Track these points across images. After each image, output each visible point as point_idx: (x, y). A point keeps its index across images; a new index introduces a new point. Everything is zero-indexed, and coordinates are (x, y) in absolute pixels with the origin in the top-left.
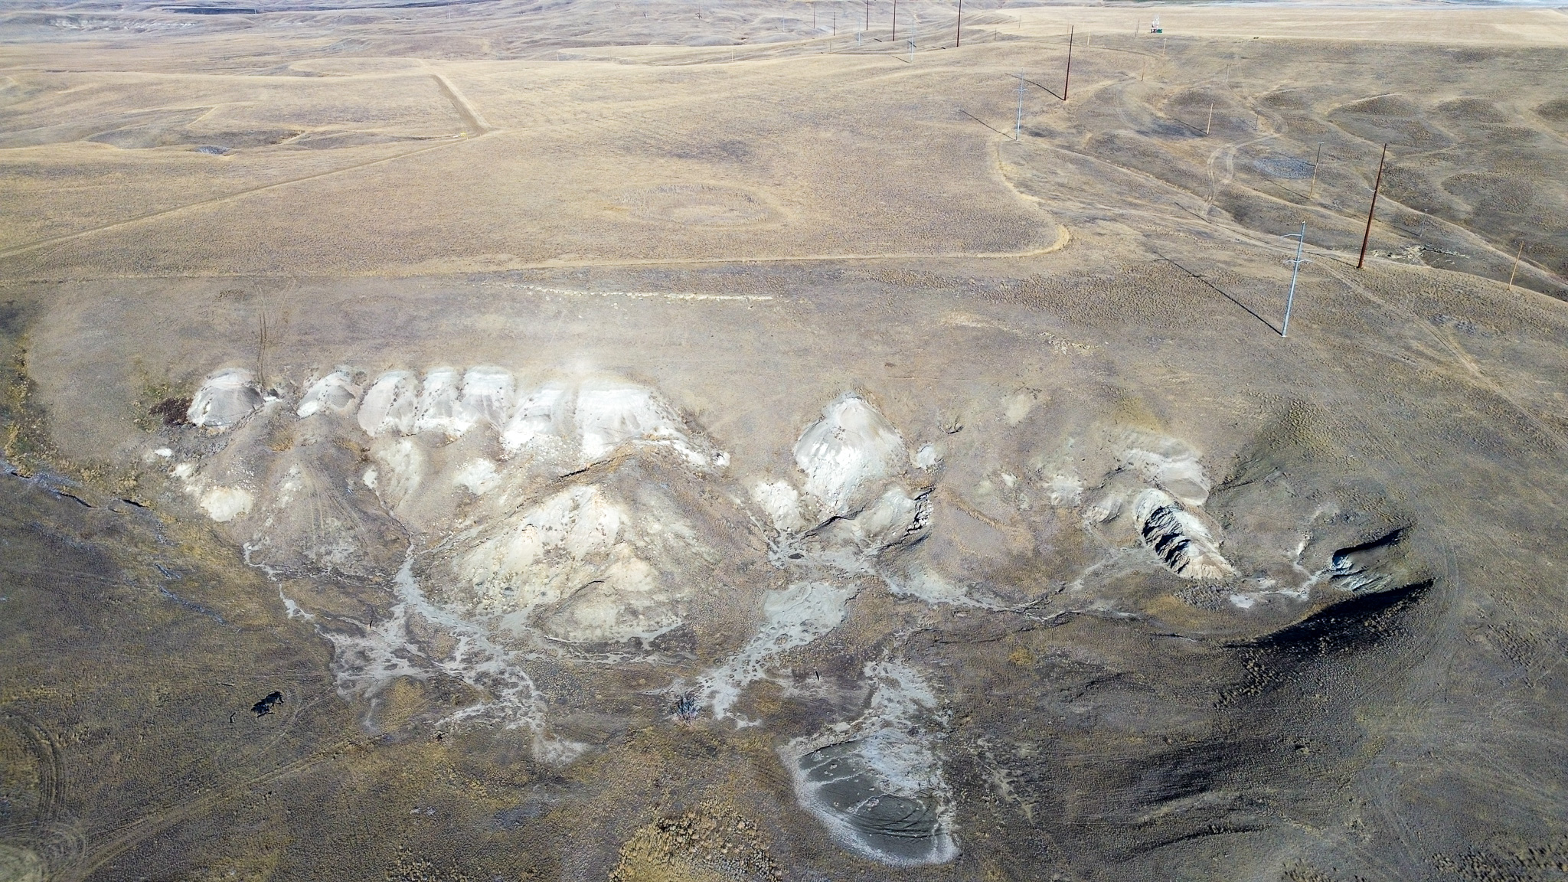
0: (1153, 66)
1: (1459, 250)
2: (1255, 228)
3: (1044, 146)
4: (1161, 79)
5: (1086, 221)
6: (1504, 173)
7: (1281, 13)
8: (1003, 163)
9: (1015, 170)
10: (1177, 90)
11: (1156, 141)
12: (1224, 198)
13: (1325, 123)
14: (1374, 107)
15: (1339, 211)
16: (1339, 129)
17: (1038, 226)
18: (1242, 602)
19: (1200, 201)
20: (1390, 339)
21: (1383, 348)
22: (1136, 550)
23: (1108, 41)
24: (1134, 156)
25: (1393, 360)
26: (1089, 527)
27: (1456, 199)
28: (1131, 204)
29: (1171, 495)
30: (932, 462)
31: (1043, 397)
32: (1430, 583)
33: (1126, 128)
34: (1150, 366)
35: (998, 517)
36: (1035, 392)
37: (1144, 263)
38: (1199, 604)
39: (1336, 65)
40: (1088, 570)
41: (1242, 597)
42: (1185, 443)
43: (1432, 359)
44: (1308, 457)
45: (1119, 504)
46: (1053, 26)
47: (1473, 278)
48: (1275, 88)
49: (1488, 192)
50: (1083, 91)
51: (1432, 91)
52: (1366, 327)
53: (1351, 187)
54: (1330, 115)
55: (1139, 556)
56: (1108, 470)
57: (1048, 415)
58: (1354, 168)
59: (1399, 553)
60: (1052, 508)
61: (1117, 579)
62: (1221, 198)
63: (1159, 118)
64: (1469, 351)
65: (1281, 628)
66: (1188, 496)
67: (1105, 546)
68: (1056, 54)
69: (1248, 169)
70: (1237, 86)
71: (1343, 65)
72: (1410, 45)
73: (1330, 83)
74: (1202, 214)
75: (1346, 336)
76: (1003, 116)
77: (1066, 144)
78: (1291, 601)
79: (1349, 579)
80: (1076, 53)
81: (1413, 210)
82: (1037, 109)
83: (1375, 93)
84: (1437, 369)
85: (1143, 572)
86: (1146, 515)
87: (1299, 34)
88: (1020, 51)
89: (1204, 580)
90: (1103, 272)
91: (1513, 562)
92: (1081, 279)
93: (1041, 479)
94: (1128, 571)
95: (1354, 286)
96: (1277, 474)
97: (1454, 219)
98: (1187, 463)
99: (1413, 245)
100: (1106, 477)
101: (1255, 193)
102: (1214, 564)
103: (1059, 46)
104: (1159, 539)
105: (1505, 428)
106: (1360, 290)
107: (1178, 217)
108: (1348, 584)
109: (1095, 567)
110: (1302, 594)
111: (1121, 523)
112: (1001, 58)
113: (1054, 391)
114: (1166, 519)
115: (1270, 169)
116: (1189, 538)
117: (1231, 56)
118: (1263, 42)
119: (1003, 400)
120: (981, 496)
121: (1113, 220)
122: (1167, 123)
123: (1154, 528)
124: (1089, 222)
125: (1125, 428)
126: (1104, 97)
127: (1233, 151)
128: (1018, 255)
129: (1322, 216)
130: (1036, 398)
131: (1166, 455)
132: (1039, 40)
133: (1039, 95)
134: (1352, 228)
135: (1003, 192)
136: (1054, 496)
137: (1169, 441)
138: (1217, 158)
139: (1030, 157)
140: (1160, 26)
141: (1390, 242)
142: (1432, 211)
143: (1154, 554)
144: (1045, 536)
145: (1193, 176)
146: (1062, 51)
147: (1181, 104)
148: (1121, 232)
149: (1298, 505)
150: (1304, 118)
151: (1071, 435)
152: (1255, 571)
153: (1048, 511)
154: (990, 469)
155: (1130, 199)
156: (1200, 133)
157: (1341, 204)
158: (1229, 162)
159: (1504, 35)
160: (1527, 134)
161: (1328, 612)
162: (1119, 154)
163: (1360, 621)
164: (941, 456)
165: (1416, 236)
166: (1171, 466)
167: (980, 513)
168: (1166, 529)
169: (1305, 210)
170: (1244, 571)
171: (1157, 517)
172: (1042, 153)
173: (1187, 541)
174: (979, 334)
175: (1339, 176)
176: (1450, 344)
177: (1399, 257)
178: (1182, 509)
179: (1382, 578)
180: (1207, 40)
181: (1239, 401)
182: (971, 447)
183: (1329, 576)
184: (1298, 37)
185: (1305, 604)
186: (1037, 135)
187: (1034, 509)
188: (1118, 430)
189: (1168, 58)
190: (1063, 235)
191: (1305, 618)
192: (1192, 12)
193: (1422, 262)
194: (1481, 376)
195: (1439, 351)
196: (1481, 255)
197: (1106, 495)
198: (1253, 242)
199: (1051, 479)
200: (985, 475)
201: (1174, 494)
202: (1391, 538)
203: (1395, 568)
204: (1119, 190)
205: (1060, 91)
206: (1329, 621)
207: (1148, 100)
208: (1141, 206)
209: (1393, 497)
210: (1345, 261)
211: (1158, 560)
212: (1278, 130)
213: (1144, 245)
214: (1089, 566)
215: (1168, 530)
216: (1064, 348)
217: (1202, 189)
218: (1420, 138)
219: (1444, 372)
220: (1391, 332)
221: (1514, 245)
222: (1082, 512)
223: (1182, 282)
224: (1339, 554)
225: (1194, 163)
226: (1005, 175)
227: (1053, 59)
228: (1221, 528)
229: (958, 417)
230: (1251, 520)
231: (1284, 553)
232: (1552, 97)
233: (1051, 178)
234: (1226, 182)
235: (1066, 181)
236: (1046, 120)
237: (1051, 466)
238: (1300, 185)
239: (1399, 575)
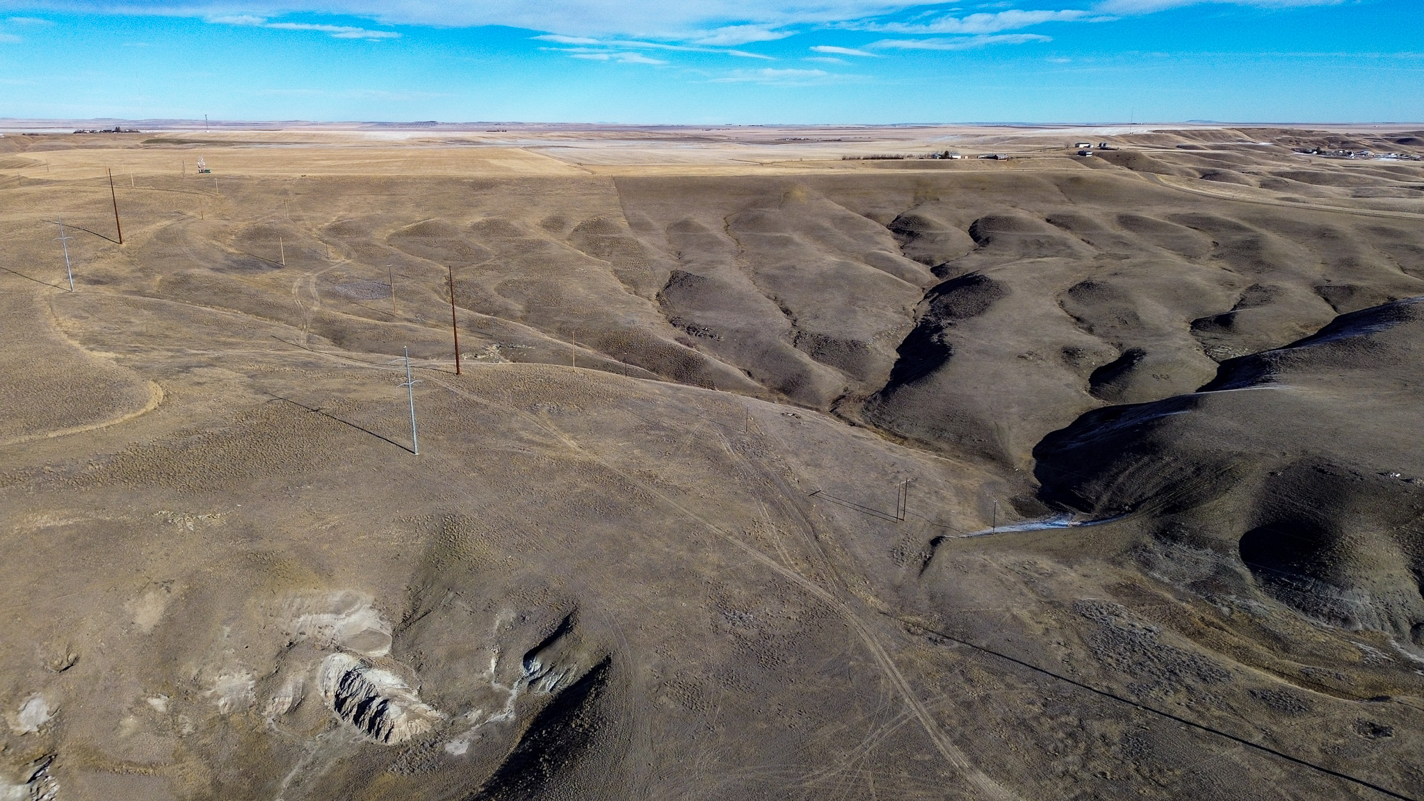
0: (210, 204)
1: (525, 343)
2: (356, 350)
3: (108, 293)
4: (222, 216)
5: (179, 372)
6: (536, 277)
7: (318, 153)
8: (61, 319)
9: (78, 325)
10: (242, 226)
11: (234, 277)
12: (319, 325)
13: (387, 247)
14: (422, 231)
15: (424, 324)
16: (399, 251)
17: (122, 387)
18: (458, 748)
19: (296, 331)
20: (504, 435)
21: (503, 444)
22: (334, 732)
23: (154, 182)
24: (215, 294)
25: (513, 454)
26: (274, 726)
27: (507, 300)
28: (225, 344)
29: (354, 654)
30: (44, 718)
31: (177, 589)
32: (608, 660)
33: (198, 267)
34: (294, 519)
35: (157, 758)
36: (167, 584)
37: (257, 406)
38: (417, 771)
39: (380, 197)
40: (285, 783)
41: (456, 742)
42: (354, 592)
43: (541, 445)
44: (473, 570)
45: (301, 685)
46: (88, 168)
47: (546, 367)
48: (334, 219)
49: (530, 292)
50: (139, 233)
51: (463, 214)
52: (482, 428)
53: (426, 301)
54: (388, 240)
55: (338, 737)
56: (278, 649)
57: (191, 607)
58: (422, 284)
59: (575, 640)
60: (223, 718)
61: (322, 778)
62: (315, 325)
63: (229, 254)
64: (566, 431)
65: (502, 761)
66: (371, 649)
67: (298, 741)
68: (99, 196)
69: (333, 295)
70: (298, 219)
71: (385, 197)
72: (434, 178)
73: (380, 212)
74: (301, 342)
75: (470, 441)
76: (49, 266)
77: (135, 289)
78: (501, 726)
79: (543, 681)
80: (120, 193)
81: (480, 315)
82: (88, 255)
83: (419, 219)
84: (548, 453)
85: (349, 756)
86: (333, 686)
87: (340, 172)
88: (54, 196)
89: (415, 739)
90: (214, 425)
91: (660, 613)
92: (190, 438)
93: (200, 688)
94: (331, 763)
95: (459, 392)
96: (451, 595)
97: (512, 317)
98: (362, 612)
99: (491, 344)
100: (279, 659)
101: (345, 316)
102: (418, 716)
103: (101, 189)
104: (355, 709)
105: (613, 492)
106: (466, 395)
107: (279, 350)
108: (544, 687)
109: (293, 773)
110: (508, 714)
111: (308, 706)
112: (32, 203)
113: (191, 577)
114: (357, 684)
115: (352, 293)
116: (386, 697)
117: (285, 192)
118: (310, 178)
119: (127, 605)
120: (127, 739)
121: (210, 365)
122: (241, 258)
123: (346, 698)
124: (183, 372)
125: (286, 596)
126: (165, 237)
127: (313, 279)
128: (103, 425)
129: (411, 330)
130: (169, 592)
131: (337, 612)
132: (75, 183)
133: (89, 240)
134: (439, 337)
135: (68, 352)
136: (221, 703)
137: (337, 596)
138: (300, 287)
139: (93, 308)
140: (206, 166)
141: (473, 345)
142: (496, 314)
143: (355, 729)
144: (222, 759)
145: (282, 307)
146: (105, 193)
147: (249, 239)
148: (222, 377)
149: (478, 620)
150: (367, 244)
151: (225, 623)
152: (460, 706)
153: (219, 726)
154: (129, 700)
155: (223, 339)
156: (277, 266)
157: (422, 318)
158: (313, 290)
159: (499, 168)
160: (541, 244)
161: (538, 724)
162: (198, 293)
163: (567, 724)
164: (55, 706)
165: (490, 337)
166: (345, 622)
167: (130, 763)
168: (360, 696)
169: (395, 326)
170: (449, 711)
171: (347, 684)
172: (107, 302)
173: (385, 702)
174: (74, 532)
175: (413, 292)
176: (550, 427)
177: (484, 356)
178: (370, 666)
179: (569, 669)
180: (258, 178)
181: (394, 531)
182: (97, 679)
183: (526, 684)
184: (341, 174)
185: (517, 724)
186: (98, 282)
187: (201, 729)
188: (278, 600)
189: (224, 196)
190: (155, 393)
191: (518, 740)
192: (235, 153)
193: (502, 358)
194: (580, 450)
195: (544, 436)
196: (543, 345)
197: (283, 681)
198: (358, 364)
199: (213, 683)
200: (125, 710)
201: (357, 651)
202: (565, 627)
203: (577, 656)
204: (208, 331)
205: (113, 234)
206: (541, 735)
207: (215, 238)
208: (237, 344)
209: (555, 585)
210: (444, 369)
211: (360, 734)
212: (348, 256)
213: (252, 386)
214: (286, 776)
215: (362, 696)
216: (189, 524)
217: (294, 319)
218: (465, 255)
219: (554, 454)
220: (502, 427)
221: (564, 332)
222: (260, 708)
223: (303, 420)
224: (529, 657)
225: (279, 294)
226: (66, 332)
227: (96, 202)
228: (414, 673)
229: (69, 646)
230: (440, 652)
231: (480, 676)
232: (548, 214)
233: (125, 328)
234: (315, 309)
235: (144, 329)
236: (101, 266)
237: (208, 668)
238: (383, 304)
239: (582, 662)
